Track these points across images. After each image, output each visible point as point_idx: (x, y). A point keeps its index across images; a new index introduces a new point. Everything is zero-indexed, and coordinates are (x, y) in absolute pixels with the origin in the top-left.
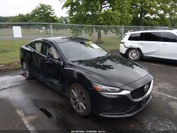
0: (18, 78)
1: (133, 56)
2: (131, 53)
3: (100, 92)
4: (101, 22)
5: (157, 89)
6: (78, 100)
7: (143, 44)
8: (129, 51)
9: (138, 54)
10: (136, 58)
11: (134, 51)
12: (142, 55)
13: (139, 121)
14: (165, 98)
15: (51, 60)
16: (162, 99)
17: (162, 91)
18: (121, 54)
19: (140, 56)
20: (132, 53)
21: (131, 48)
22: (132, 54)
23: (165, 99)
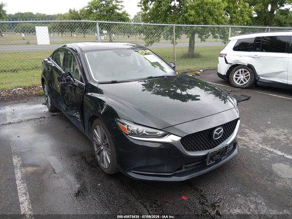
0: (38, 109)
1: (240, 80)
2: (236, 73)
3: (127, 135)
4: (191, 19)
5: (261, 139)
6: (102, 148)
7: (258, 57)
8: (234, 70)
9: (249, 77)
10: (245, 83)
11: (242, 71)
12: (255, 77)
13: (201, 191)
14: (269, 156)
15: (67, 80)
16: (264, 157)
17: (270, 143)
18: (220, 75)
19: (253, 80)
20: (239, 73)
21: (237, 65)
22: (238, 76)
23: (268, 158)
